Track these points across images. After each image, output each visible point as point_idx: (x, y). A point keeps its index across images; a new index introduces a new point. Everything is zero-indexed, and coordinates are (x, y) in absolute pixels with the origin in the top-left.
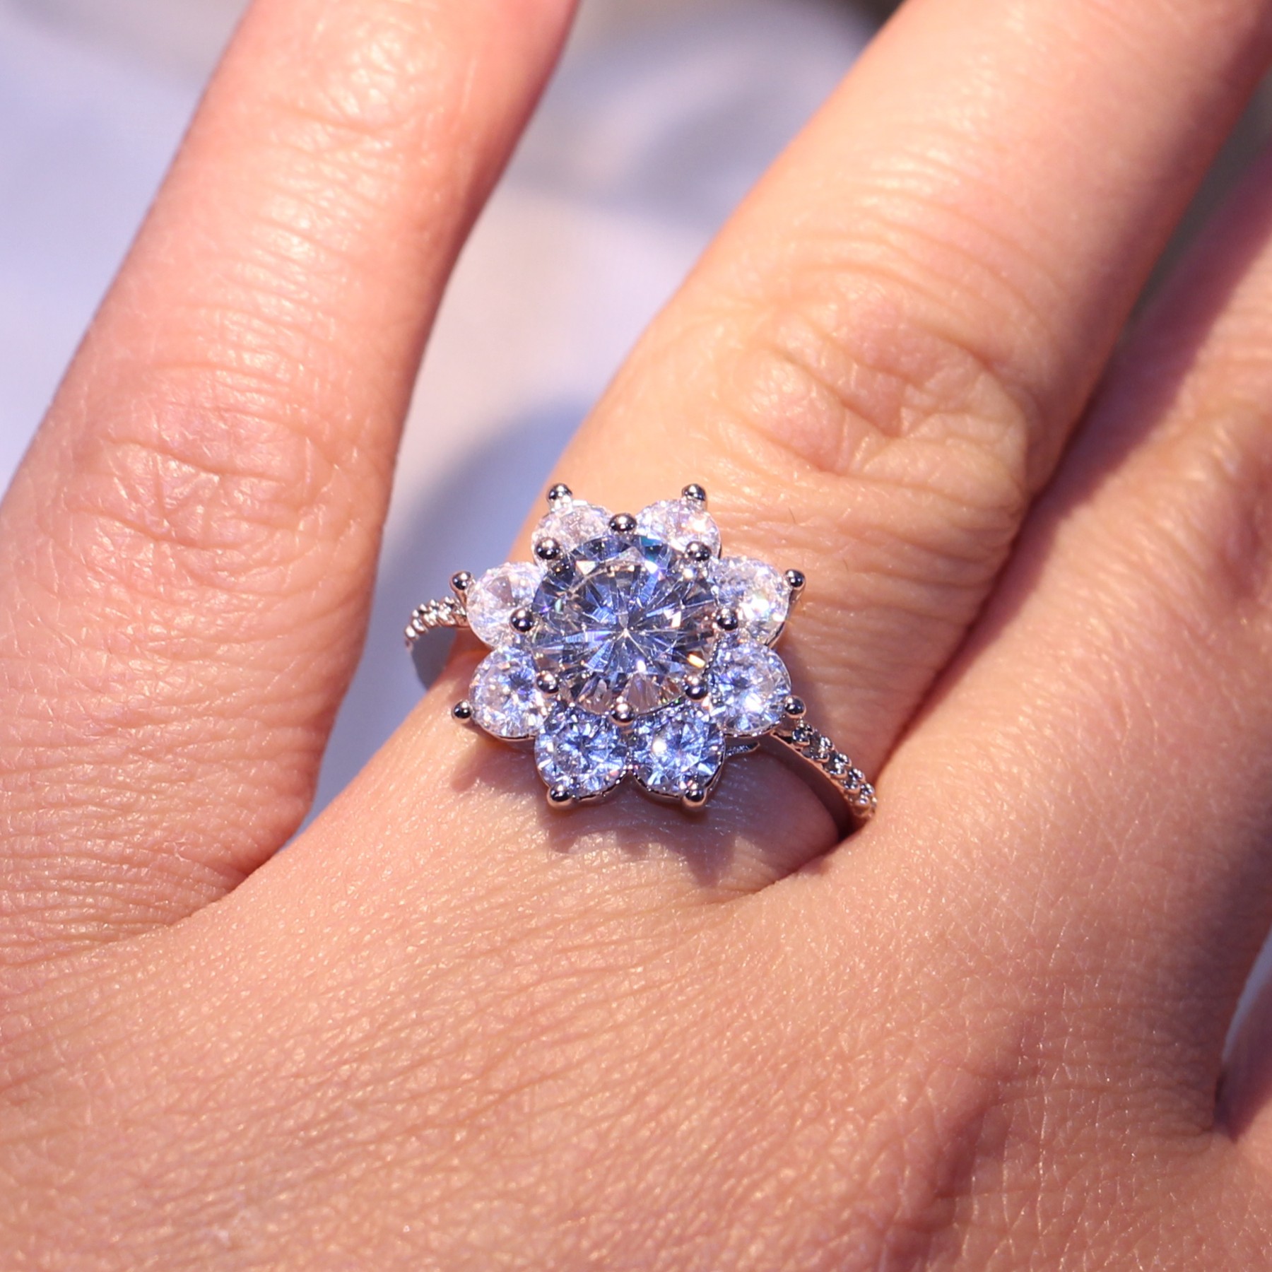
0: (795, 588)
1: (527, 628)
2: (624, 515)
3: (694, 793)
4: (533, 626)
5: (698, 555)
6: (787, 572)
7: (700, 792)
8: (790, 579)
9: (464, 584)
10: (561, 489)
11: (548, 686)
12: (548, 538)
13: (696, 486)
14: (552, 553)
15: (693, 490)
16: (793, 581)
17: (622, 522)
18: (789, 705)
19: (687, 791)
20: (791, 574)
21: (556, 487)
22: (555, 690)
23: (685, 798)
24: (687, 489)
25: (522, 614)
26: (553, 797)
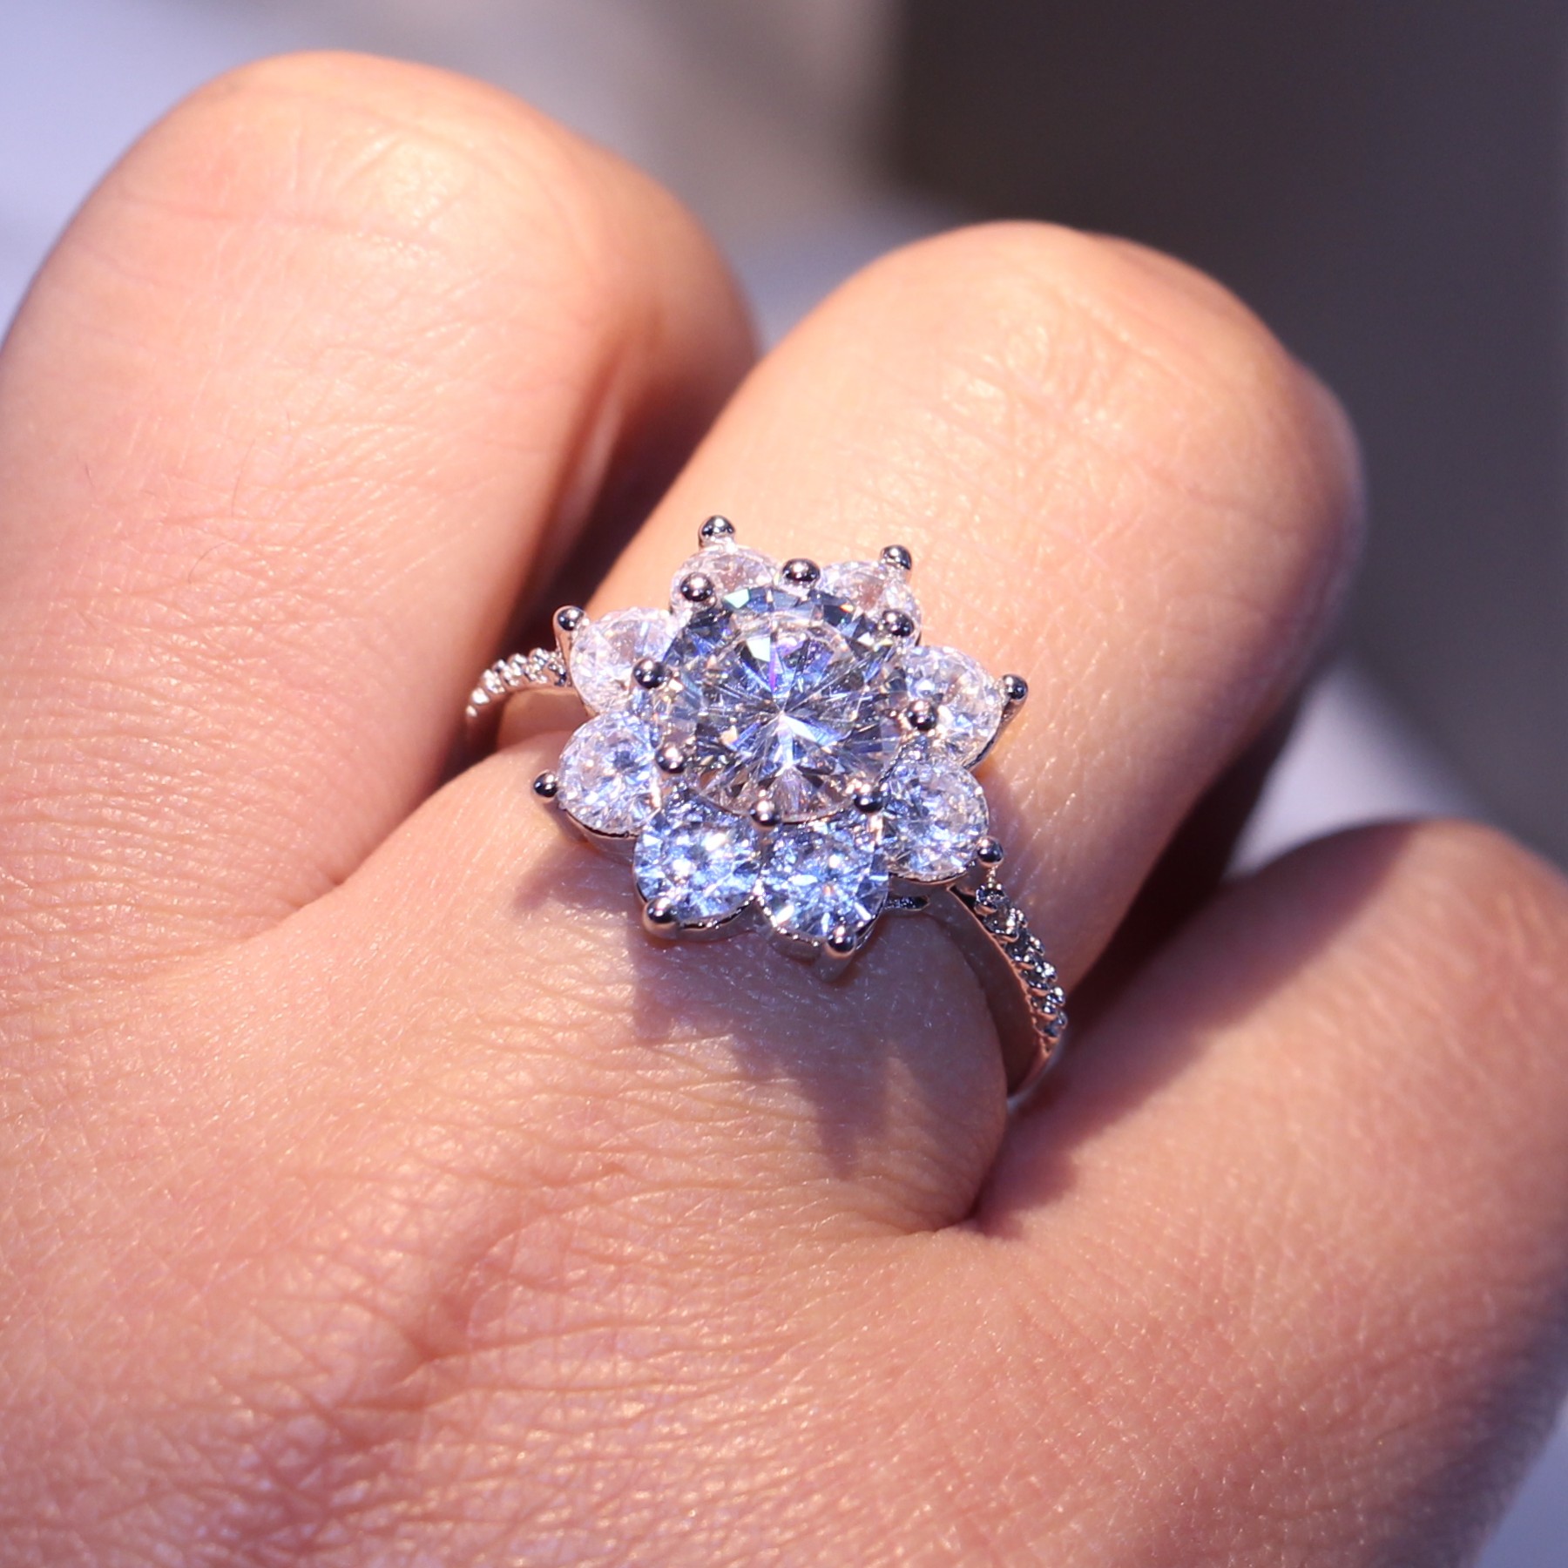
0: (1012, 700)
1: (654, 684)
2: (803, 561)
3: (839, 940)
4: (662, 682)
5: (895, 628)
6: (1005, 678)
7: (849, 939)
8: (1007, 687)
9: (572, 624)
10: (719, 523)
11: (670, 763)
12: (697, 575)
13: (900, 549)
14: (701, 595)
15: (895, 552)
16: (1011, 690)
17: (799, 569)
18: (981, 848)
19: (831, 937)
20: (1010, 681)
21: (712, 520)
22: (680, 769)
23: (827, 945)
24: (887, 550)
25: (648, 666)
26: (652, 917)
